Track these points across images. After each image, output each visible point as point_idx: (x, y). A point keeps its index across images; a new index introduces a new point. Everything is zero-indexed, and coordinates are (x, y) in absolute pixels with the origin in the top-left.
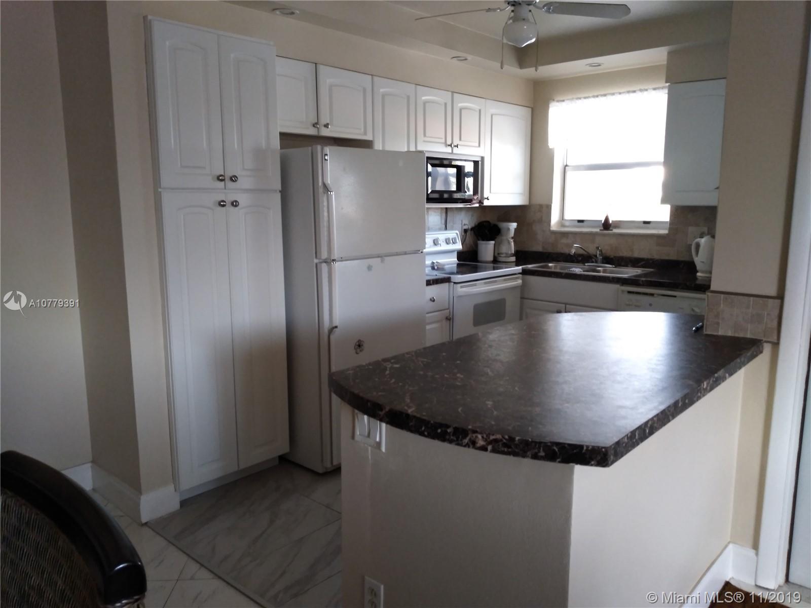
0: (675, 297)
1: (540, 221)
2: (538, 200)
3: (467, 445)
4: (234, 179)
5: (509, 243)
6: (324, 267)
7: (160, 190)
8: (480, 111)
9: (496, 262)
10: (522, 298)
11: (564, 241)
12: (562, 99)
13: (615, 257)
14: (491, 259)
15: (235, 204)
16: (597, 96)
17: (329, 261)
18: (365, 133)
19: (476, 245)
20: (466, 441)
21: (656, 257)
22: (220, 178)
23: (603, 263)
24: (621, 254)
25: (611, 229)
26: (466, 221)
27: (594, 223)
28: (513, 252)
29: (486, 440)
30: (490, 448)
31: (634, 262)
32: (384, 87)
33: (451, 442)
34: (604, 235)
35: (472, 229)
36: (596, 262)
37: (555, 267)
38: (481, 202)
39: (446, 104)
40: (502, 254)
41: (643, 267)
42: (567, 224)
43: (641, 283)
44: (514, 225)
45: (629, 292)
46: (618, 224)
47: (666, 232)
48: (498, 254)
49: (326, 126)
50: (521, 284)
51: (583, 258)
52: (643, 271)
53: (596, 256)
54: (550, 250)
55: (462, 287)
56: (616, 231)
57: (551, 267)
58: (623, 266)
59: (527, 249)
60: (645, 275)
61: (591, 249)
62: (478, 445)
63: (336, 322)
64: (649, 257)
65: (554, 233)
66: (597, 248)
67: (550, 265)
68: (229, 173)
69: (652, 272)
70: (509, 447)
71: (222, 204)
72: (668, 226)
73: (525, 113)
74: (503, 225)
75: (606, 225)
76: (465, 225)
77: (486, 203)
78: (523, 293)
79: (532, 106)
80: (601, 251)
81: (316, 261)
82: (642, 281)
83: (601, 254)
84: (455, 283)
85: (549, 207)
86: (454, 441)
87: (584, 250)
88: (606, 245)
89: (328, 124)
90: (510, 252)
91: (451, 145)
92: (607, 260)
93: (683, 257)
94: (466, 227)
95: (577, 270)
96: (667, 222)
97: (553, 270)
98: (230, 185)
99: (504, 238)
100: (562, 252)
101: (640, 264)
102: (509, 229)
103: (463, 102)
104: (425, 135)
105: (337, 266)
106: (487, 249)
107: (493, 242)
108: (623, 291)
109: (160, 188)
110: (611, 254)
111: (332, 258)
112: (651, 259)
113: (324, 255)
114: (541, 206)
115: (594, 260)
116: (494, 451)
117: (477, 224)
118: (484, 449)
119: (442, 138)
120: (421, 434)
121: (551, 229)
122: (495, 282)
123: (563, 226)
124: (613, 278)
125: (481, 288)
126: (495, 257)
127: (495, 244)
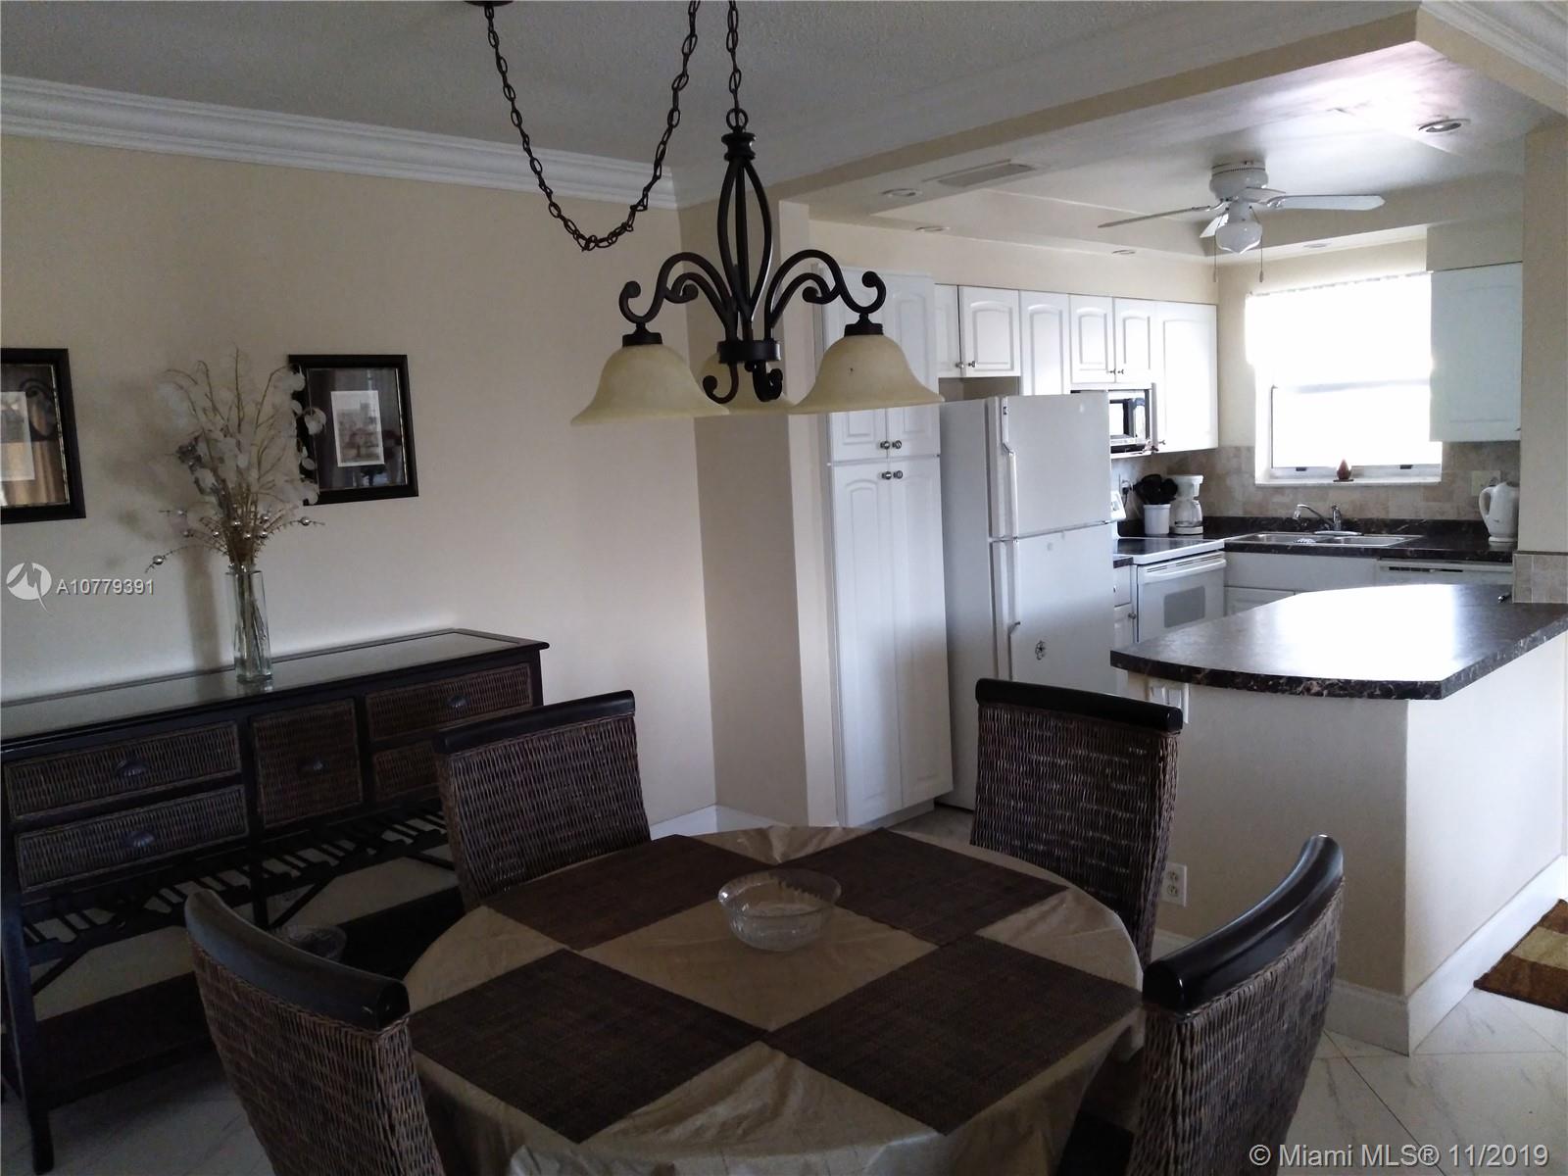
0: (1461, 571)
1: (1239, 471)
2: (1234, 439)
3: (1302, 692)
4: (897, 445)
5: (1193, 506)
6: (1003, 548)
7: (829, 464)
8: (1149, 318)
9: (1174, 536)
10: (1226, 586)
11: (1277, 499)
12: (1264, 292)
13: (1360, 520)
14: (1167, 532)
15: (898, 475)
16: (1321, 287)
17: (1010, 540)
18: (1012, 368)
19: (1142, 511)
20: (1300, 689)
21: (1424, 516)
22: (883, 446)
23: (1342, 530)
24: (1370, 516)
25: (1350, 478)
26: (1125, 477)
27: (1321, 472)
28: (1201, 519)
29: (1321, 686)
30: (1325, 692)
31: (1392, 526)
32: (1034, 304)
33: (1283, 692)
34: (1342, 488)
35: (1136, 487)
36: (1332, 529)
37: (1268, 539)
38: (1154, 448)
39: (1105, 315)
40: (1182, 522)
41: (1406, 532)
42: (1279, 473)
43: (1409, 554)
44: (1198, 480)
45: (1392, 568)
46: (1359, 472)
47: (1437, 480)
48: (1176, 523)
49: (972, 364)
50: (1225, 565)
51: (1312, 525)
52: (1407, 538)
53: (1332, 520)
54: (1256, 513)
55: (1150, 571)
56: (1357, 481)
57: (1263, 539)
58: (1374, 533)
59: (1218, 515)
60: (1409, 544)
61: (1323, 509)
62: (1313, 691)
63: (1020, 615)
64: (1413, 517)
65: (1261, 488)
66: (1334, 508)
67: (1261, 536)
68: (892, 439)
69: (1419, 539)
70: (1345, 689)
71: (885, 476)
72: (1440, 470)
73: (1209, 312)
74: (1181, 480)
75: (1344, 474)
76: (1124, 482)
77: (1162, 449)
78: (1227, 580)
79: (1217, 302)
80: (1339, 512)
81: (990, 540)
82: (1411, 551)
83: (1340, 516)
84: (1139, 565)
85: (1251, 450)
86: (1286, 690)
87: (1312, 511)
88: (1346, 503)
89: (974, 362)
90: (1195, 520)
91: (1114, 372)
92: (1348, 525)
93: (1467, 516)
94: (1125, 485)
95: (1307, 541)
96: (1436, 466)
97: (1265, 542)
98: (893, 452)
99: (1183, 499)
100: (1275, 516)
101: (1399, 529)
102: (1192, 485)
103: (1126, 309)
104: (1081, 362)
105: (1018, 544)
106: (1159, 517)
107: (1168, 506)
108: (1382, 568)
109: (829, 461)
110: (1356, 516)
111: (1014, 536)
112: (1416, 521)
113: (1003, 532)
114: (1238, 449)
115: (1327, 526)
116: (1330, 695)
117: (1140, 480)
118: (1319, 694)
119: (1100, 363)
120: (1251, 689)
121: (1257, 482)
122: (1190, 562)
123: (1273, 477)
124: (1366, 549)
125: (1173, 572)
126: (1171, 528)
127: (1171, 509)
